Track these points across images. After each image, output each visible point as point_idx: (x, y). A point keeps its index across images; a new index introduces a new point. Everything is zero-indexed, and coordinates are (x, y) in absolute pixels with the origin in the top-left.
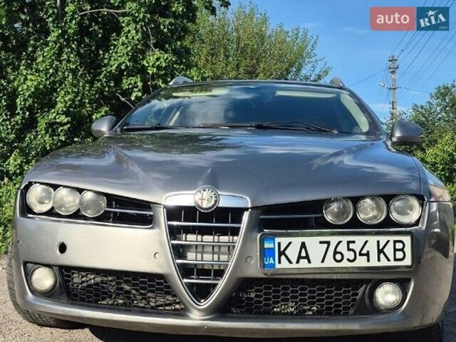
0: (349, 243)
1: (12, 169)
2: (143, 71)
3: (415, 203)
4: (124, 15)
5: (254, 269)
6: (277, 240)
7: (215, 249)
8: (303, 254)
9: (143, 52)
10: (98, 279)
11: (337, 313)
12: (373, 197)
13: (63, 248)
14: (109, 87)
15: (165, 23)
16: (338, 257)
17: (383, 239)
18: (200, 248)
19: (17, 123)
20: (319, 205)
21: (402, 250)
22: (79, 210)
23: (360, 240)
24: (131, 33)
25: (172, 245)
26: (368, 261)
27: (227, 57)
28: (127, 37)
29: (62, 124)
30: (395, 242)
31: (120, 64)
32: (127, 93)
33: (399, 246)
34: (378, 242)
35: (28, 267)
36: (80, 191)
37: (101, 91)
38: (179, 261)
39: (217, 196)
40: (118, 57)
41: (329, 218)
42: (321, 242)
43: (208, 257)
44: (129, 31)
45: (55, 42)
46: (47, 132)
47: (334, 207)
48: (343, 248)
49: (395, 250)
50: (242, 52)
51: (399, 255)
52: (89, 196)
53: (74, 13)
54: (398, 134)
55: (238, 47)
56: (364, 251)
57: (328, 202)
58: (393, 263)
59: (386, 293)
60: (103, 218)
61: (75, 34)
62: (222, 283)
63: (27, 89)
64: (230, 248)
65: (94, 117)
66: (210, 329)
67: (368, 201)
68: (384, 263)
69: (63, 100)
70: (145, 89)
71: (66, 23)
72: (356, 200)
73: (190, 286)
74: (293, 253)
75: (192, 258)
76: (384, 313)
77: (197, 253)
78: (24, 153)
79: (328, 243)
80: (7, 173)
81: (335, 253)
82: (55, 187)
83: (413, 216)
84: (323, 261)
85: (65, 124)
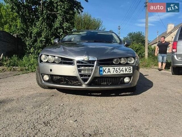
0: (119, 68)
1: (32, 51)
2: (63, 28)
3: (133, 59)
4: (58, 14)
5: (97, 75)
6: (103, 68)
7: (88, 70)
8: (109, 71)
9: (63, 23)
10: (60, 78)
11: (116, 84)
12: (123, 58)
13: (51, 70)
14: (55, 32)
15: (68, 16)
16: (117, 71)
17: (126, 67)
18: (84, 70)
19: (32, 40)
20: (112, 60)
21: (130, 70)
22: (54, 61)
23: (121, 68)
24: (60, 18)
25: (78, 69)
26: (123, 72)
27: (82, 25)
28: (59, 19)
29: (43, 41)
30: (129, 68)
31: (57, 26)
32: (59, 33)
33: (130, 69)
34: (125, 68)
35: (43, 75)
36: (54, 56)
37: (53, 33)
38: (80, 73)
39: (89, 58)
40: (57, 24)
41: (114, 63)
42: (113, 68)
43: (86, 72)
44: (59, 18)
45: (41, 20)
46: (40, 43)
47: (115, 60)
48: (118, 69)
49: (129, 70)
50: (85, 24)
51: (130, 71)
52: (56, 58)
53: (46, 13)
54: (126, 43)
55: (84, 22)
56: (122, 70)
57: (114, 59)
58: (128, 73)
59: (126, 79)
60: (61, 63)
61: (46, 18)
62: (90, 78)
63: (35, 32)
64: (92, 70)
65: (51, 39)
66: (87, 89)
67: (123, 59)
68: (127, 73)
69: (43, 35)
70: (64, 32)
71: (44, 15)
72: (120, 58)
73: (82, 79)
74: (106, 71)
75: (82, 72)
76: (126, 84)
77: (84, 71)
78: (34, 48)
79: (115, 68)
80: (31, 53)
81: (116, 70)
82: (48, 56)
83: (133, 62)
84: (113, 73)
85: (44, 41)
